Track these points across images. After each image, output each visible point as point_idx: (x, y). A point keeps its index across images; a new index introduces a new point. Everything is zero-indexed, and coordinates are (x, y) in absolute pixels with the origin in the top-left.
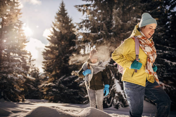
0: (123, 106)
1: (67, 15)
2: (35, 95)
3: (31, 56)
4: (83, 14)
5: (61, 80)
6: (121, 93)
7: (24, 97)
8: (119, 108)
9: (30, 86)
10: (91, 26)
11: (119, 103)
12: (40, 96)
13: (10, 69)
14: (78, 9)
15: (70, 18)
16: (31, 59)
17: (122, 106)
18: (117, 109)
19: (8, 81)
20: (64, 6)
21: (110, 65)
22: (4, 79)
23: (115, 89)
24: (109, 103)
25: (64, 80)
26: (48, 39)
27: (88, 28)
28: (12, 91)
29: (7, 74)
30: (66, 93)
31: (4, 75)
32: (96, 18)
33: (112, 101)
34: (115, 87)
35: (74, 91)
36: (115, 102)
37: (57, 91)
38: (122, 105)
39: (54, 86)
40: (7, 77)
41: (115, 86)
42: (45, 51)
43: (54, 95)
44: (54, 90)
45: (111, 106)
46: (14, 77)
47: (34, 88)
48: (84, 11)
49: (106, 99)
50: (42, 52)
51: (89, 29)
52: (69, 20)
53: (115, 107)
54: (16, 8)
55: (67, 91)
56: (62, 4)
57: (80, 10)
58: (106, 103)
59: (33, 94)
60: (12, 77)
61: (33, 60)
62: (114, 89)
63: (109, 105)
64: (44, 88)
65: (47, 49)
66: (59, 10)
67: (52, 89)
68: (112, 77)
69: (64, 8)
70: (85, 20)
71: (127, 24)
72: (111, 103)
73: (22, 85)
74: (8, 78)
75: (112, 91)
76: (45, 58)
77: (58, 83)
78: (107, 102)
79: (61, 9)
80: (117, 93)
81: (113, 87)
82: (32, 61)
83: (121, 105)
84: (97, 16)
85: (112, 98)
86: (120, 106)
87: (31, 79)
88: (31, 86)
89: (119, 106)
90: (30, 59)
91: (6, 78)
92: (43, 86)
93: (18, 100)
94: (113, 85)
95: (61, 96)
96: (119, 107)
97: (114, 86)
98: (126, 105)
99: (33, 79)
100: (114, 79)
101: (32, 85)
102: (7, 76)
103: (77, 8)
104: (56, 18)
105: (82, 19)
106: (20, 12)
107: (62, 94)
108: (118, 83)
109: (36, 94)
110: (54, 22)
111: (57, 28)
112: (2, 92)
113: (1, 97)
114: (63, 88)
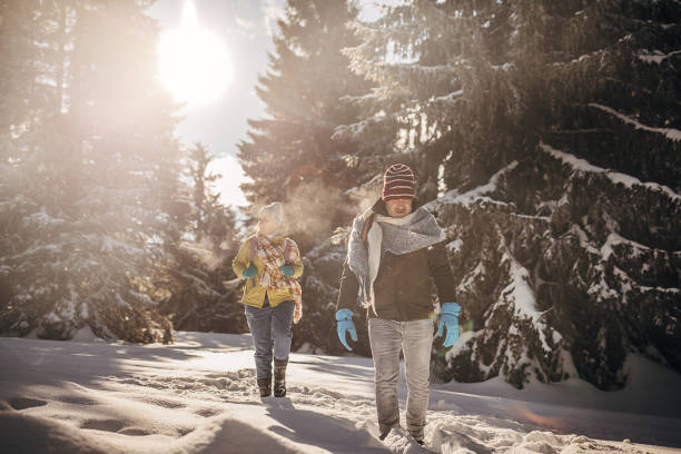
0: (545, 378)
2: (219, 315)
3: (205, 161)
5: (312, 258)
6: (534, 321)
7: (171, 324)
8: (525, 384)
9: (192, 281)
10: (418, 34)
11: (524, 366)
13: (112, 214)
16: (206, 174)
17: (540, 378)
18: (520, 387)
19: (104, 260)
21: (494, 205)
22: (91, 255)
23: (511, 305)
24: (487, 363)
25: (325, 262)
26: (260, 91)
28: (122, 302)
29: (99, 235)
31: (90, 237)
33: (498, 353)
34: (509, 298)
36: (511, 360)
38: (541, 371)
40: (100, 246)
41: (510, 292)
42: (250, 141)
45: (494, 374)
46: (126, 246)
47: (208, 290)
49: (475, 346)
50: (238, 146)
51: (410, 47)
52: (349, 9)
53: (510, 382)
58: (476, 364)
59: (213, 311)
60: (120, 248)
61: (212, 179)
62: (507, 306)
63: (486, 369)
65: (259, 132)
68: (501, 256)
71: (571, 20)
72: (496, 361)
73: (162, 275)
74: (103, 250)
75: (497, 311)
76: (253, 168)
78: (477, 358)
80: (517, 321)
81: (501, 297)
82: (207, 179)
83: (537, 371)
85: (502, 342)
86: (533, 378)
88: (198, 281)
89: (529, 374)
90: (201, 172)
91: (97, 250)
93: (147, 333)
94: (505, 286)
95: (312, 325)
96: (528, 382)
97: (506, 294)
98: (558, 371)
99: (205, 255)
100: (507, 261)
101: (201, 277)
102: (101, 243)
104: (292, 1)
105: (384, 6)
107: (317, 317)
108: (524, 278)
109: (223, 313)
110: (287, 22)
111: (296, 47)
112: (84, 304)
113: (81, 325)
114: (322, 291)
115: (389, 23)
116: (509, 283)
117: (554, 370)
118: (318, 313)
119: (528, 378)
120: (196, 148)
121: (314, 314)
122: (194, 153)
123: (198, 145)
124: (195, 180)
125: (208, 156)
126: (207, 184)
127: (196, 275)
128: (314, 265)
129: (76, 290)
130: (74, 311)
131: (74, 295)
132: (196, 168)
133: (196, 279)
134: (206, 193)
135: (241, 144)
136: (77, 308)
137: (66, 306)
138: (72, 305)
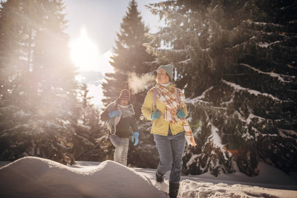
0: (227, 172)
1: (142, 21)
2: (93, 154)
3: (87, 91)
4: (161, 19)
6: (221, 149)
7: (73, 157)
8: (219, 175)
10: (173, 37)
11: (218, 167)
12: (101, 155)
14: (151, 11)
15: (145, 26)
16: (87, 96)
17: (224, 172)
18: (217, 176)
19: (46, 130)
20: (137, 6)
21: (204, 103)
22: (41, 128)
23: (212, 143)
24: (203, 167)
26: (110, 62)
27: (168, 41)
28: (54, 148)
29: (45, 120)
30: (140, 150)
31: (41, 121)
32: (182, 24)
33: (208, 163)
34: (211, 140)
36: (213, 165)
38: (225, 169)
41: (211, 138)
42: (106, 82)
45: (206, 171)
46: (56, 125)
47: (89, 143)
48: (162, 14)
49: (198, 160)
50: (101, 84)
51: (170, 43)
52: (145, 29)
53: (212, 174)
54: (59, 12)
55: (141, 147)
56: (133, 2)
57: (154, 12)
58: (199, 167)
59: (91, 153)
60: (53, 125)
61: (90, 98)
62: (210, 143)
63: (202, 169)
64: (105, 142)
65: (110, 79)
66: (127, 13)
68: (207, 123)
69: (136, 9)
70: (165, 28)
71: (232, 31)
72: (206, 166)
73: (70, 137)
74: (46, 126)
75: (206, 146)
76: (107, 93)
78: (199, 165)
79: (131, 11)
80: (214, 149)
81: (208, 140)
82: (88, 98)
83: (223, 169)
84: (184, 21)
85: (209, 158)
86: (221, 172)
87: (83, 128)
88: (85, 139)
90: (85, 96)
91: (44, 126)
92: (104, 139)
93: (64, 161)
94: (209, 135)
96: (219, 174)
97: (210, 138)
98: (232, 169)
99: (88, 128)
100: (210, 126)
101: (86, 137)
102: (46, 123)
103: (150, 9)
104: (122, 27)
105: (159, 27)
106: (64, 20)
107: (134, 153)
108: (217, 132)
109: (95, 153)
110: (121, 34)
111: (124, 44)
112: (38, 149)
115: (161, 33)
116: (211, 134)
117: (230, 169)
118: (134, 151)
119: (220, 172)
122: (82, 88)
123: (84, 85)
124: (83, 99)
125: (88, 89)
126: (88, 100)
127: (84, 137)
129: (35, 143)
130: (34, 152)
131: (34, 145)
132: (83, 94)
134: (87, 104)
136: (35, 150)
137: (31, 150)
138: (33, 149)
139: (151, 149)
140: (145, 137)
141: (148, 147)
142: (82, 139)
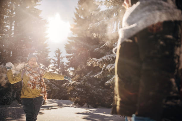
5: (87, 77)
16: (60, 57)
25: (90, 78)
30: (93, 93)
35: (103, 91)
37: (83, 91)
39: (79, 84)
42: (68, 43)
43: (79, 96)
44: (78, 89)
47: (56, 88)
50: (65, 45)
55: (94, 91)
64: (68, 87)
65: (71, 41)
67: (76, 88)
77: (84, 80)
92: (67, 85)
104: (79, 3)
110: (78, 8)
111: (81, 16)
112: (15, 93)
113: (14, 100)
114: (90, 87)
118: (89, 94)
120: (58, 50)
121: (88, 94)
122: (57, 51)
123: (58, 49)
124: (58, 58)
125: (61, 52)
126: (61, 59)
127: (53, 83)
128: (87, 79)
129: (13, 89)
130: (11, 95)
131: (12, 90)
132: (58, 55)
133: (52, 84)
134: (60, 62)
135: (66, 44)
136: (13, 94)
137: (10, 94)
138: (11, 93)
139: (102, 92)
140: (97, 83)
141: (100, 90)
142: (51, 85)
